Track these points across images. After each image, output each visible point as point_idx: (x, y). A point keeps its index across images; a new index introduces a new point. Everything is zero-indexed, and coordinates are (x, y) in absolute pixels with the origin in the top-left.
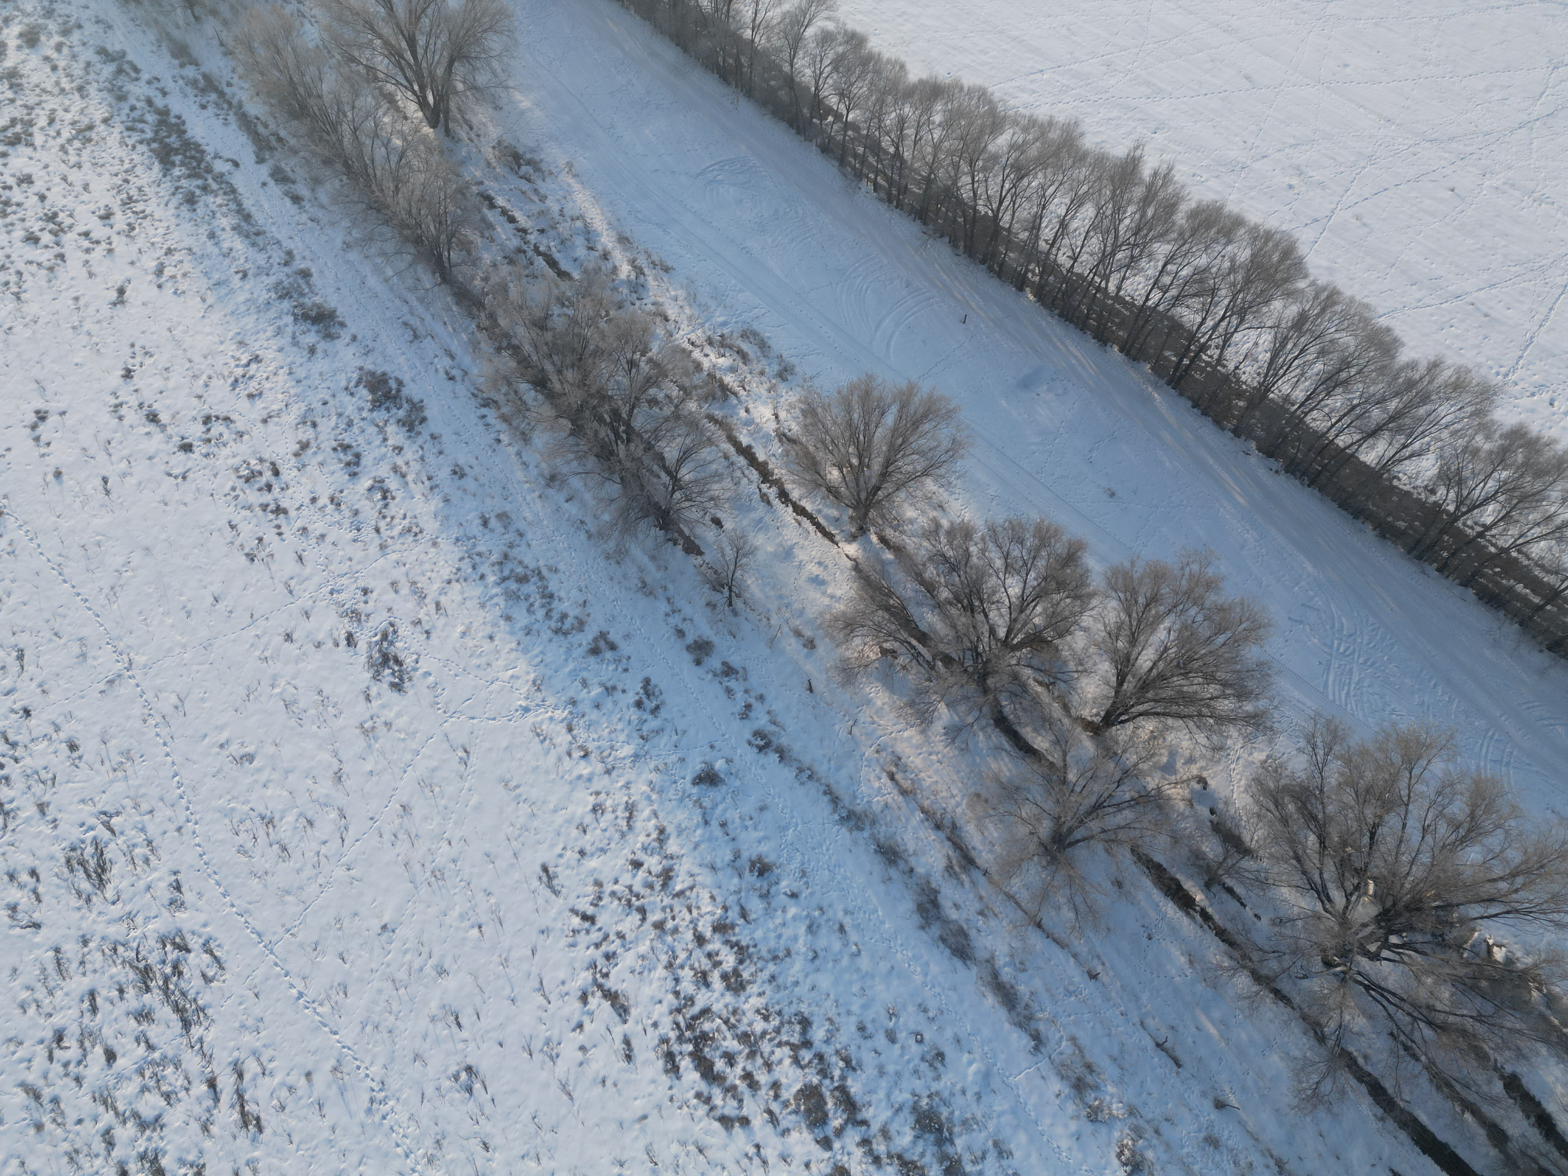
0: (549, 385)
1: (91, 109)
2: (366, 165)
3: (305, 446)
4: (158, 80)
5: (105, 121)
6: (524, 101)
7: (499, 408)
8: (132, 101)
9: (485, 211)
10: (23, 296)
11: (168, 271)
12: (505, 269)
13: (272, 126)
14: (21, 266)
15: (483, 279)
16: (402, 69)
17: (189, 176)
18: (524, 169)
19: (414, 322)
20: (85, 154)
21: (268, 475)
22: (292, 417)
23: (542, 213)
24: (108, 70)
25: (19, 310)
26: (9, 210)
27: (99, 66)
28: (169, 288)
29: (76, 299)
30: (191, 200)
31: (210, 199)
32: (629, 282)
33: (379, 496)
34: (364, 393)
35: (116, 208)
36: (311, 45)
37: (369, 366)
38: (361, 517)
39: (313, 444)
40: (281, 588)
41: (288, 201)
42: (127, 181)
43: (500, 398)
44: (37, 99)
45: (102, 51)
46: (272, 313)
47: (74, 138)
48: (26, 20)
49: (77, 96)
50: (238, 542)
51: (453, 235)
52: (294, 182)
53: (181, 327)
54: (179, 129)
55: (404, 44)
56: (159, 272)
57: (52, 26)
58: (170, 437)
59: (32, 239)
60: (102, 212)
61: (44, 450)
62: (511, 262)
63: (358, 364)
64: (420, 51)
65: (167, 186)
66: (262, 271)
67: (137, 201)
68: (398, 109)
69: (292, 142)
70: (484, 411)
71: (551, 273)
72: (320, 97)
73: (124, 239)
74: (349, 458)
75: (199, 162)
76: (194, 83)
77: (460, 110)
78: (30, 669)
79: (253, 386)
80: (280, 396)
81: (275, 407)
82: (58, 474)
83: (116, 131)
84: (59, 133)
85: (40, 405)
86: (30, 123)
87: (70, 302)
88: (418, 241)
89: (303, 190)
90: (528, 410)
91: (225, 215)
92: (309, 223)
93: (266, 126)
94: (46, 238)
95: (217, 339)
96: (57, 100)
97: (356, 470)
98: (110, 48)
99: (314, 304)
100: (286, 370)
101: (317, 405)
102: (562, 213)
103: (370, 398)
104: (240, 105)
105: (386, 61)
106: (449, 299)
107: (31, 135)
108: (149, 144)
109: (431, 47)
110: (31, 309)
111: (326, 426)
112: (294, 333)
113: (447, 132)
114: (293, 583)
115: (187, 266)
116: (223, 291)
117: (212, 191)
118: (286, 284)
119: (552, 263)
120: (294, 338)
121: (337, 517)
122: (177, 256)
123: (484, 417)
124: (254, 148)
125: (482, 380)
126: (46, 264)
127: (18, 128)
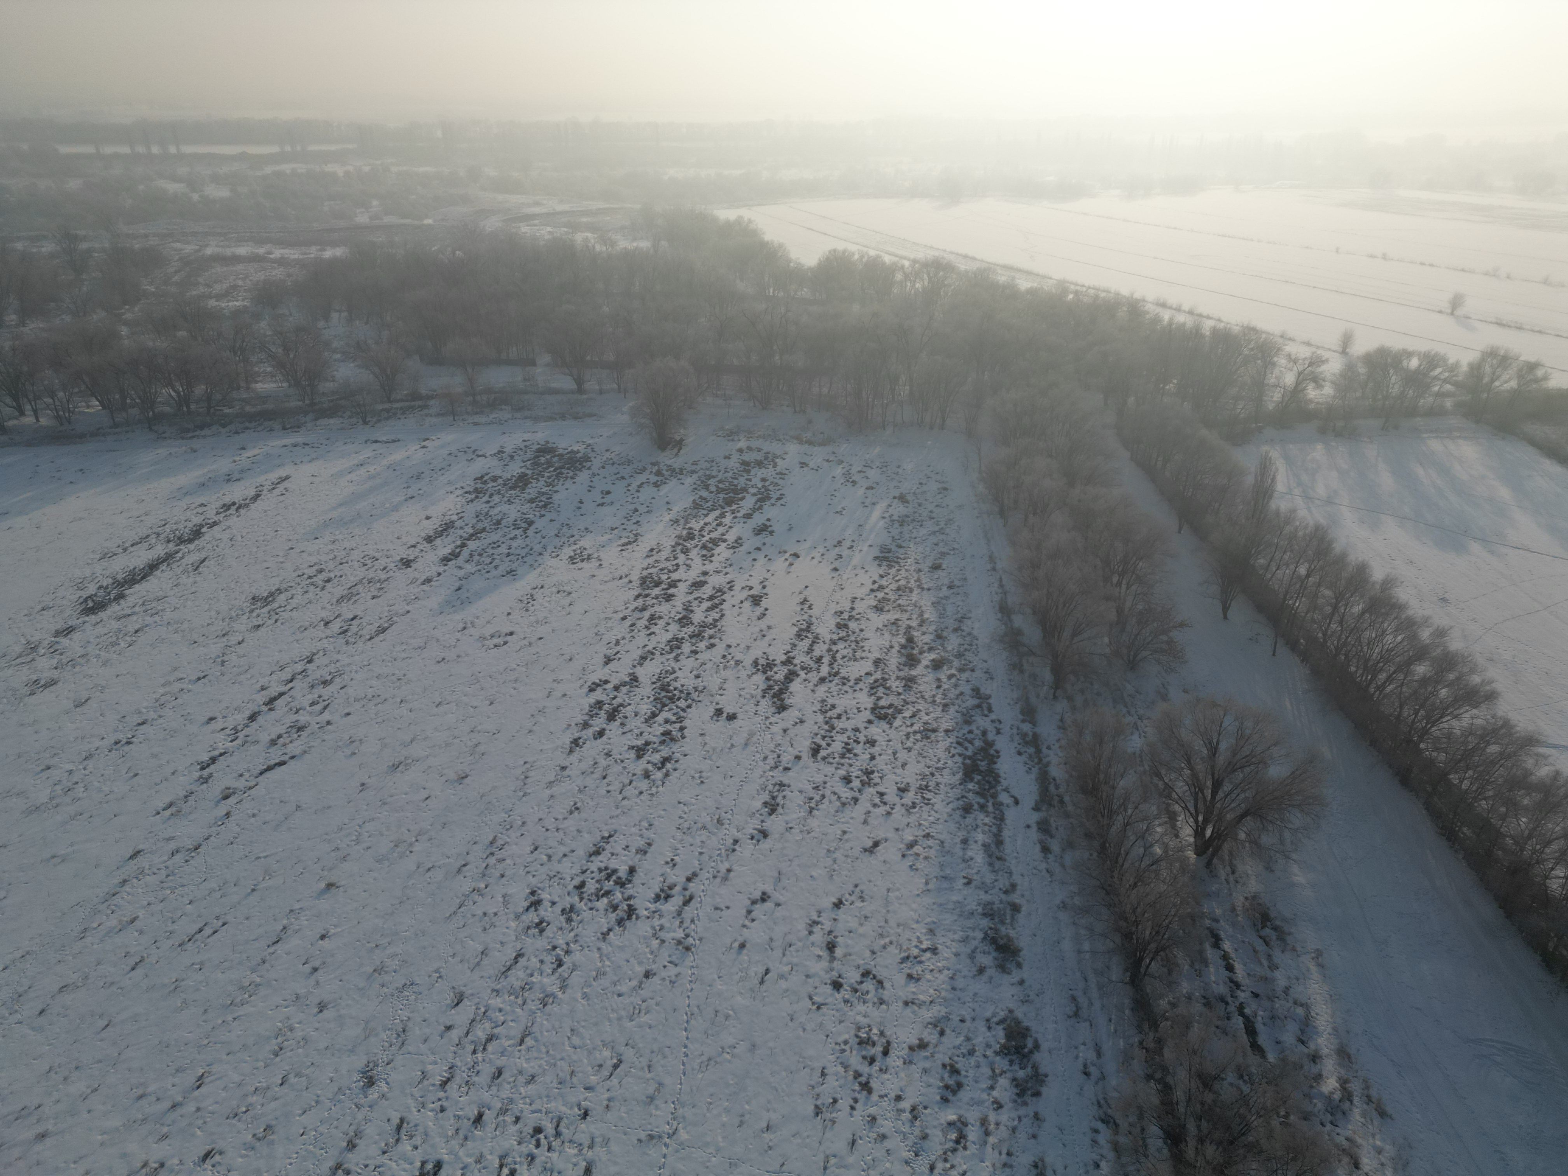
0: (1182, 1146)
1: (943, 720)
2: (1119, 854)
3: (922, 1045)
4: (1000, 722)
5: (947, 731)
6: (1299, 876)
7: (1116, 1133)
8: (973, 727)
9: (1207, 946)
10: (815, 812)
11: (917, 849)
12: (1197, 1007)
13: (1062, 790)
14: (828, 792)
15: (1169, 1003)
16: (1196, 800)
17: (977, 793)
18: (1267, 931)
19: (1082, 1000)
20: (919, 744)
21: (879, 1049)
22: (928, 1014)
23: (1265, 979)
24: (971, 702)
25: (805, 819)
26: (848, 755)
27: (967, 697)
28: (908, 861)
29: (844, 832)
30: (967, 809)
31: (981, 816)
32: (1329, 1098)
33: (954, 1136)
34: (1000, 1034)
35: (913, 789)
36: (1129, 750)
37: (1019, 1014)
38: (926, 1144)
39: (930, 1049)
40: (821, 1156)
41: (1038, 848)
42: (932, 774)
43: (1124, 1125)
44: (915, 699)
45: (976, 691)
46: (969, 923)
47: (919, 732)
48: (942, 654)
49: (940, 708)
50: (817, 1090)
51: (1163, 949)
52: (1052, 837)
53: (897, 893)
54: (992, 759)
55: (1209, 783)
56: (911, 846)
57: (956, 663)
58: (832, 970)
59: (847, 780)
60: (903, 786)
61: (747, 923)
62: (1208, 1004)
63: (1011, 1006)
64: (1221, 794)
65: (958, 791)
66: (985, 887)
67: (930, 791)
68: (1174, 827)
69: (1070, 808)
70: (1100, 1126)
71: (1244, 1038)
72: (1113, 788)
73: (903, 811)
74: (951, 1082)
75: (992, 787)
76: (1024, 736)
77: (1231, 853)
78: (615, 1081)
79: (917, 970)
80: (931, 991)
81: (921, 997)
82: (742, 946)
83: (949, 740)
84: (912, 725)
85: (768, 888)
86: (900, 712)
87: (839, 832)
88: (1128, 936)
89: (1055, 846)
90: (1146, 1156)
91: (984, 833)
92: (1044, 873)
93: (1057, 787)
94: (856, 783)
95: (916, 917)
96: (927, 706)
97: (950, 1097)
98: (982, 691)
99: (1007, 936)
100: (950, 974)
101: (955, 1018)
102: (1287, 990)
103: (1003, 1041)
104: (1048, 764)
105: (1186, 788)
106: (1127, 1001)
107: (895, 718)
108: (964, 759)
109: (1233, 796)
110: (813, 823)
111: (952, 1040)
112: (976, 948)
113: (1209, 864)
114: (833, 1161)
115: (932, 853)
116: (945, 885)
117: (986, 812)
118: (995, 907)
119: (1251, 1031)
120: (973, 952)
121: (906, 1129)
122: (930, 842)
123: (1096, 1131)
124: (1038, 798)
125: (1115, 1094)
126: (843, 800)
127: (890, 711)
